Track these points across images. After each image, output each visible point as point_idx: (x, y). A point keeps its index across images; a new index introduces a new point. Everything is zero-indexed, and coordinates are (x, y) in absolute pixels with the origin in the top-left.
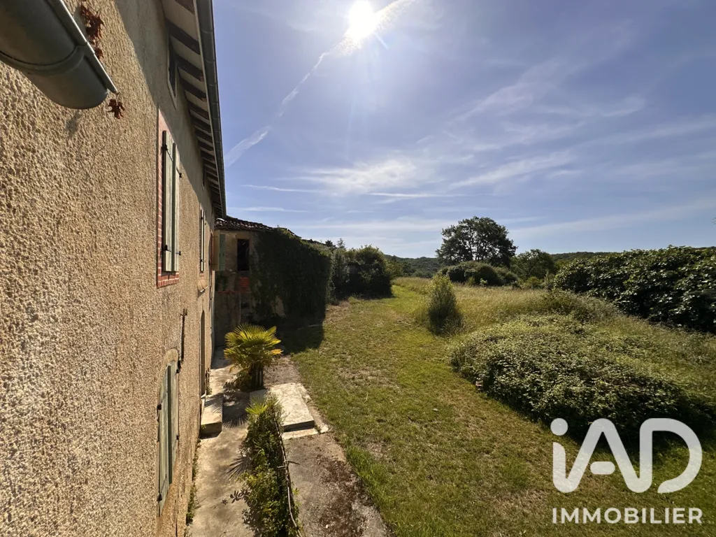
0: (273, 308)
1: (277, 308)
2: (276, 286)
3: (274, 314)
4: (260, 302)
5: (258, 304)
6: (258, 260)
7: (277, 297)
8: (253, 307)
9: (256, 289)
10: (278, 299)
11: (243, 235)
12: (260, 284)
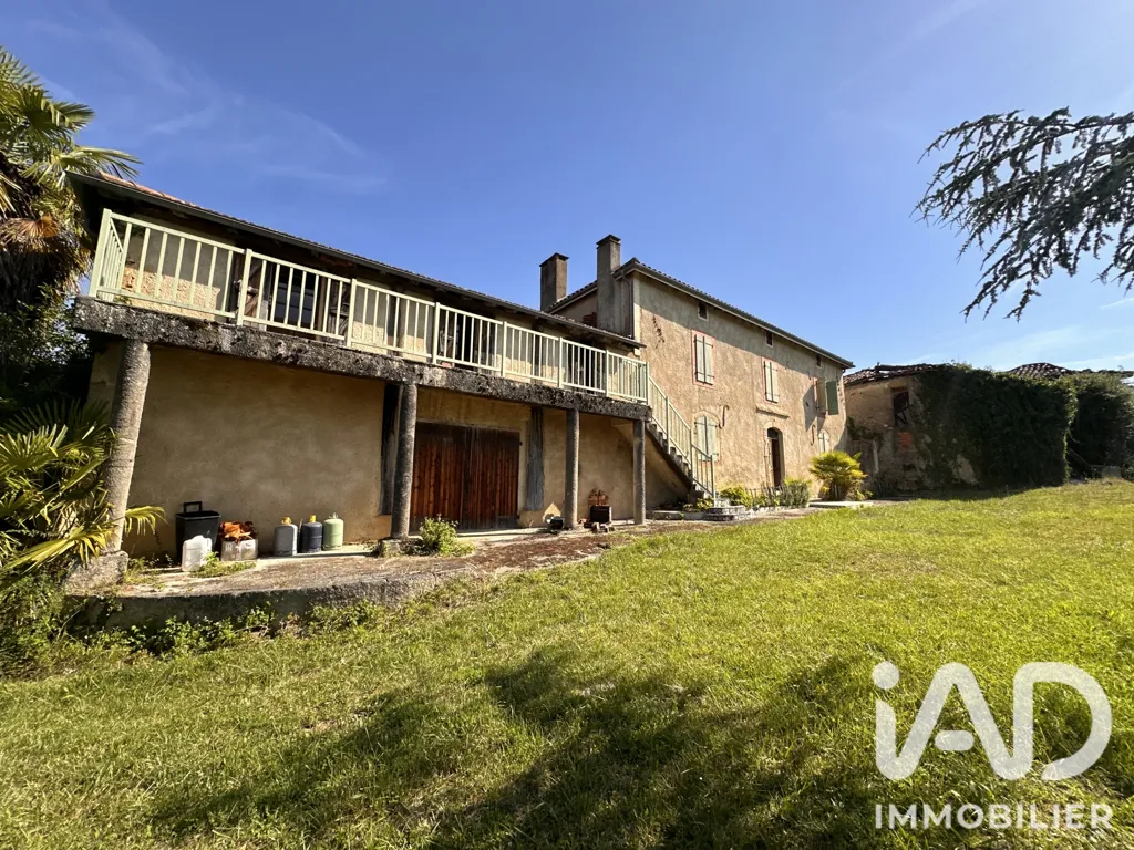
0: (955, 471)
1: (960, 471)
2: (955, 441)
3: (956, 480)
4: (931, 463)
5: (928, 466)
6: (922, 409)
7: (959, 456)
8: (921, 470)
9: (923, 446)
10: (961, 459)
11: (898, 383)
12: (928, 439)
